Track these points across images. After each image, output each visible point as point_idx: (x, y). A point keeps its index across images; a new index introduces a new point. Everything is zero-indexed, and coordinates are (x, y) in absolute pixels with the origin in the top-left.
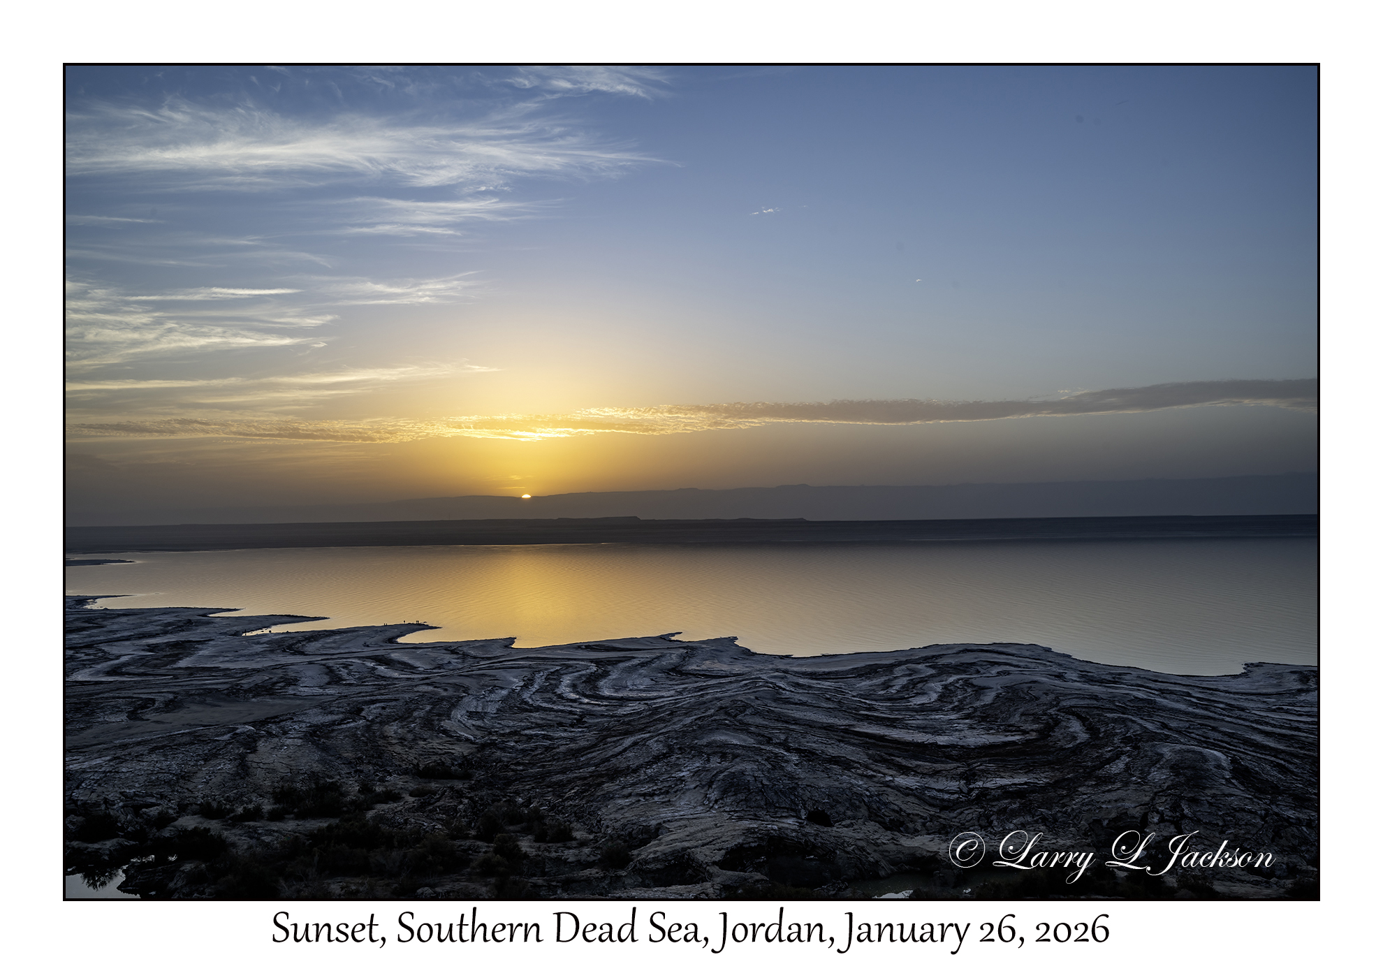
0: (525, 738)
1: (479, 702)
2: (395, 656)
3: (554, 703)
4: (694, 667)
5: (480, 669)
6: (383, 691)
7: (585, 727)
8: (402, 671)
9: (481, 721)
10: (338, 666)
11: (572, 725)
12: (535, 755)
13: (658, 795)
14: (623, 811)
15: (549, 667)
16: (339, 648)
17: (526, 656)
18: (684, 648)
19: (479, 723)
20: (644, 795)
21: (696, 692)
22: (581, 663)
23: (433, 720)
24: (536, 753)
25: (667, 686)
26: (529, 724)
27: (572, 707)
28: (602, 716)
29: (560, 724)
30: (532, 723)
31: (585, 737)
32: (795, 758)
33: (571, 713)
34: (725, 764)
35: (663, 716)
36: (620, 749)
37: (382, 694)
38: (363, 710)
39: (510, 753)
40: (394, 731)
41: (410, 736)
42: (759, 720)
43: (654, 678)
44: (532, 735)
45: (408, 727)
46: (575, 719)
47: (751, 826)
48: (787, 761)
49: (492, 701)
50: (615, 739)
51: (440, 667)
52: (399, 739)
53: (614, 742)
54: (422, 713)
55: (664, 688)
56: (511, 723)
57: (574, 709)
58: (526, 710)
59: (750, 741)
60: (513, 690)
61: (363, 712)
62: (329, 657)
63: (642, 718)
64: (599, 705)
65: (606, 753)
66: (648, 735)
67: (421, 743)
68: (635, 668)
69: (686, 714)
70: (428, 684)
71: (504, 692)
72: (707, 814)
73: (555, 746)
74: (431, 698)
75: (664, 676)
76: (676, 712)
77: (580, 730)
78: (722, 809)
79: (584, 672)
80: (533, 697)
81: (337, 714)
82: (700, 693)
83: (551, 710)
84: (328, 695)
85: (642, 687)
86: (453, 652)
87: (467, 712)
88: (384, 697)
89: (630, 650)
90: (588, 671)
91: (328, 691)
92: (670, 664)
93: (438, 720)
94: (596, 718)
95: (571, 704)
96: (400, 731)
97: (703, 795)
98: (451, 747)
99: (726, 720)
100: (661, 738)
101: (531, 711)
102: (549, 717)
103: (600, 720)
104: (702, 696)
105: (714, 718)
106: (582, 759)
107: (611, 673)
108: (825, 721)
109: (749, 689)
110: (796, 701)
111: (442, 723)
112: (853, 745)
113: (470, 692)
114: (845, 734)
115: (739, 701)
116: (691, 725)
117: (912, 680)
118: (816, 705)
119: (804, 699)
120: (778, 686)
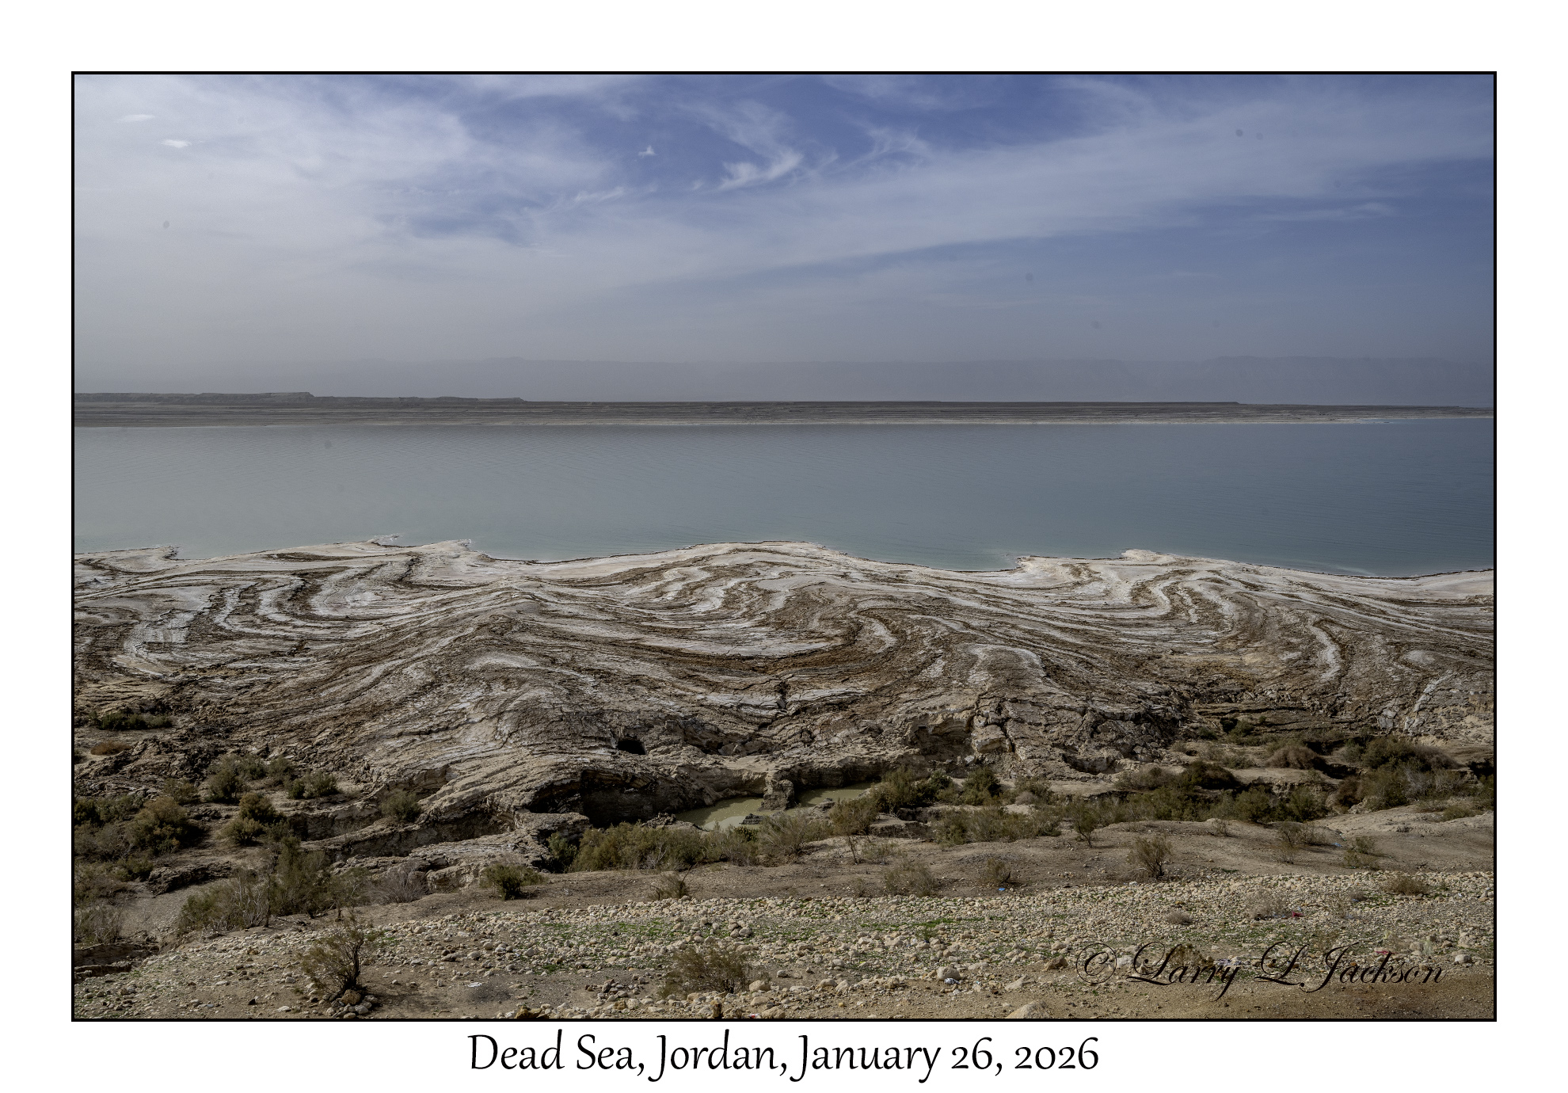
0: (234, 673)
1: (158, 630)
3: (259, 627)
5: (144, 588)
7: (311, 656)
9: (168, 654)
11: (292, 654)
12: (255, 693)
13: (437, 732)
14: (397, 754)
15: (239, 583)
18: (407, 554)
19: (165, 656)
20: (419, 733)
21: (438, 607)
22: (278, 576)
23: (101, 655)
24: (256, 690)
26: (234, 655)
27: (284, 631)
28: (329, 641)
29: (276, 653)
30: (238, 653)
31: (317, 670)
32: (590, 679)
33: (286, 638)
34: (513, 691)
35: (411, 638)
36: (368, 680)
39: (219, 692)
42: (531, 638)
43: (378, 592)
44: (242, 669)
46: (295, 646)
47: (559, 761)
48: (583, 684)
49: (175, 628)
50: (358, 668)
51: (83, 586)
53: (358, 672)
55: (397, 603)
56: (210, 655)
57: (287, 634)
58: (226, 638)
59: (532, 663)
60: (200, 613)
63: (382, 641)
64: (317, 628)
65: (352, 685)
66: (400, 662)
67: (94, 684)
68: (351, 581)
69: (439, 633)
72: (502, 751)
73: (280, 680)
74: (88, 627)
75: (391, 589)
76: (424, 632)
77: (305, 659)
78: (519, 744)
79: (287, 588)
80: (228, 620)
82: (444, 609)
83: (258, 636)
85: (365, 604)
86: (96, 567)
87: (145, 643)
89: (339, 559)
90: (292, 586)
92: (394, 574)
93: (109, 655)
94: (322, 644)
95: (281, 627)
97: (492, 729)
98: (134, 688)
99: (493, 639)
100: (421, 664)
101: (232, 639)
102: (259, 645)
103: (327, 646)
104: (449, 612)
105: (477, 637)
106: (323, 695)
107: (321, 587)
108: (607, 635)
109: (505, 601)
110: (566, 614)
111: (114, 659)
112: (650, 661)
113: (141, 617)
114: (637, 650)
115: (499, 616)
116: (451, 647)
117: (688, 585)
118: (590, 617)
119: (573, 611)
120: (537, 597)
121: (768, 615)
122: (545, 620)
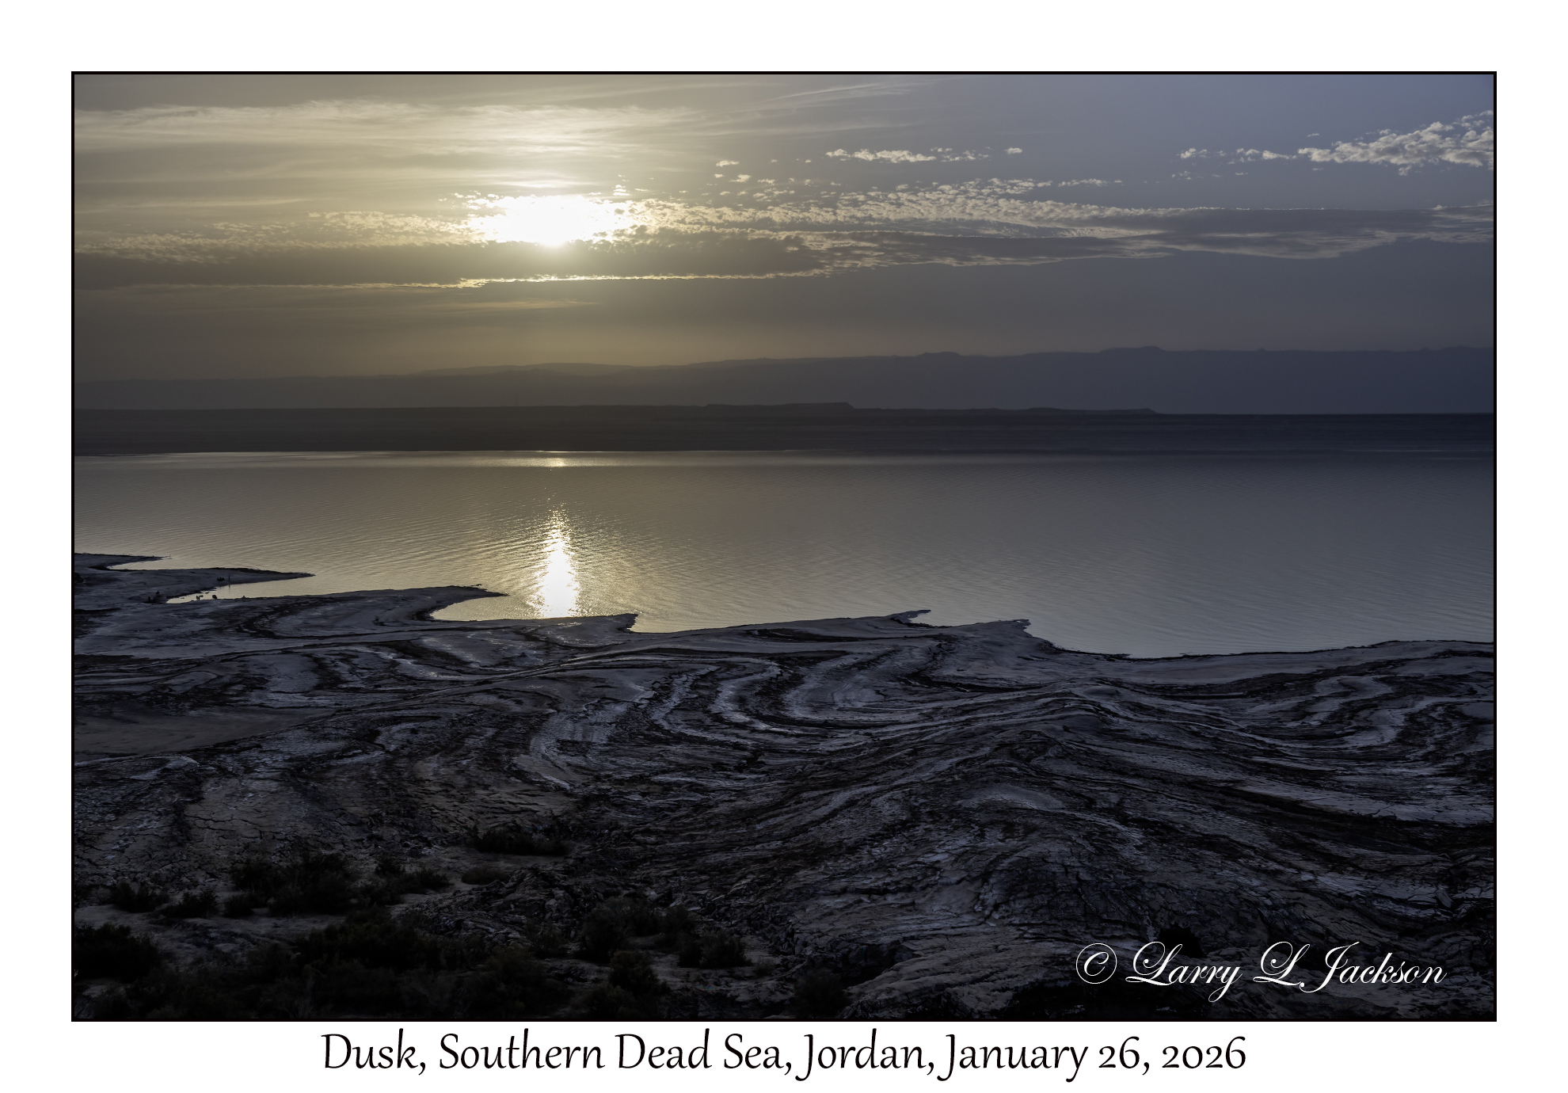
0: (658, 789)
1: (577, 725)
2: (429, 641)
3: (707, 729)
4: (952, 672)
5: (576, 668)
6: (411, 702)
7: (763, 772)
8: (443, 668)
9: (582, 757)
10: (333, 658)
11: (740, 769)
12: (676, 818)
13: (894, 892)
14: (832, 918)
15: (696, 666)
16: (331, 627)
17: (656, 646)
18: (935, 638)
19: (578, 760)
20: (869, 892)
21: (956, 715)
22: (752, 660)
23: (499, 754)
24: (678, 814)
25: (905, 704)
26: (664, 765)
27: (738, 736)
28: (792, 753)
29: (719, 766)
30: (670, 763)
31: (762, 791)
32: (1136, 835)
33: (737, 746)
34: (1013, 843)
35: (899, 757)
36: (823, 811)
37: (411, 708)
38: (378, 733)
39: (633, 813)
40: (434, 770)
41: (461, 781)
42: (1070, 768)
43: (881, 690)
44: (669, 784)
45: (456, 765)
46: (745, 758)
47: (1059, 951)
48: (1123, 841)
49: (600, 724)
50: (815, 793)
51: (507, 662)
52: (442, 785)
53: (814, 799)
54: (479, 742)
55: (900, 707)
56: (634, 762)
57: (741, 741)
58: (659, 741)
59: (1056, 804)
60: (637, 705)
61: (380, 738)
62: (317, 642)
63: (862, 758)
64: (785, 735)
65: (800, 817)
66: (874, 788)
67: (481, 793)
68: (847, 671)
69: (940, 753)
70: (488, 692)
72: (981, 929)
73: (711, 803)
74: (494, 716)
75: (899, 687)
76: (922, 749)
77: (754, 776)
78: (1007, 921)
79: (758, 677)
80: (671, 717)
81: (336, 740)
82: (963, 718)
83: (703, 741)
84: (317, 706)
85: (859, 705)
86: (529, 637)
87: (558, 741)
88: (413, 712)
89: (839, 639)
90: (765, 674)
91: (317, 700)
92: (910, 665)
94: (782, 757)
95: (736, 731)
96: (443, 771)
97: (972, 896)
98: (530, 800)
99: (1012, 765)
100: (898, 794)
101: (667, 743)
102: (699, 754)
103: (787, 760)
104: (968, 722)
105: (990, 761)
106: (758, 827)
107: (805, 679)
108: (1190, 772)
109: (1053, 712)
110: (1138, 735)
111: (515, 760)
112: (1242, 816)
113: (562, 707)
114: (1228, 797)
115: (1034, 732)
116: (949, 773)
117: (1349, 704)
118: (1173, 744)
119: (1151, 732)
120: (1103, 709)
121: (1467, 759)
122: (1101, 743)
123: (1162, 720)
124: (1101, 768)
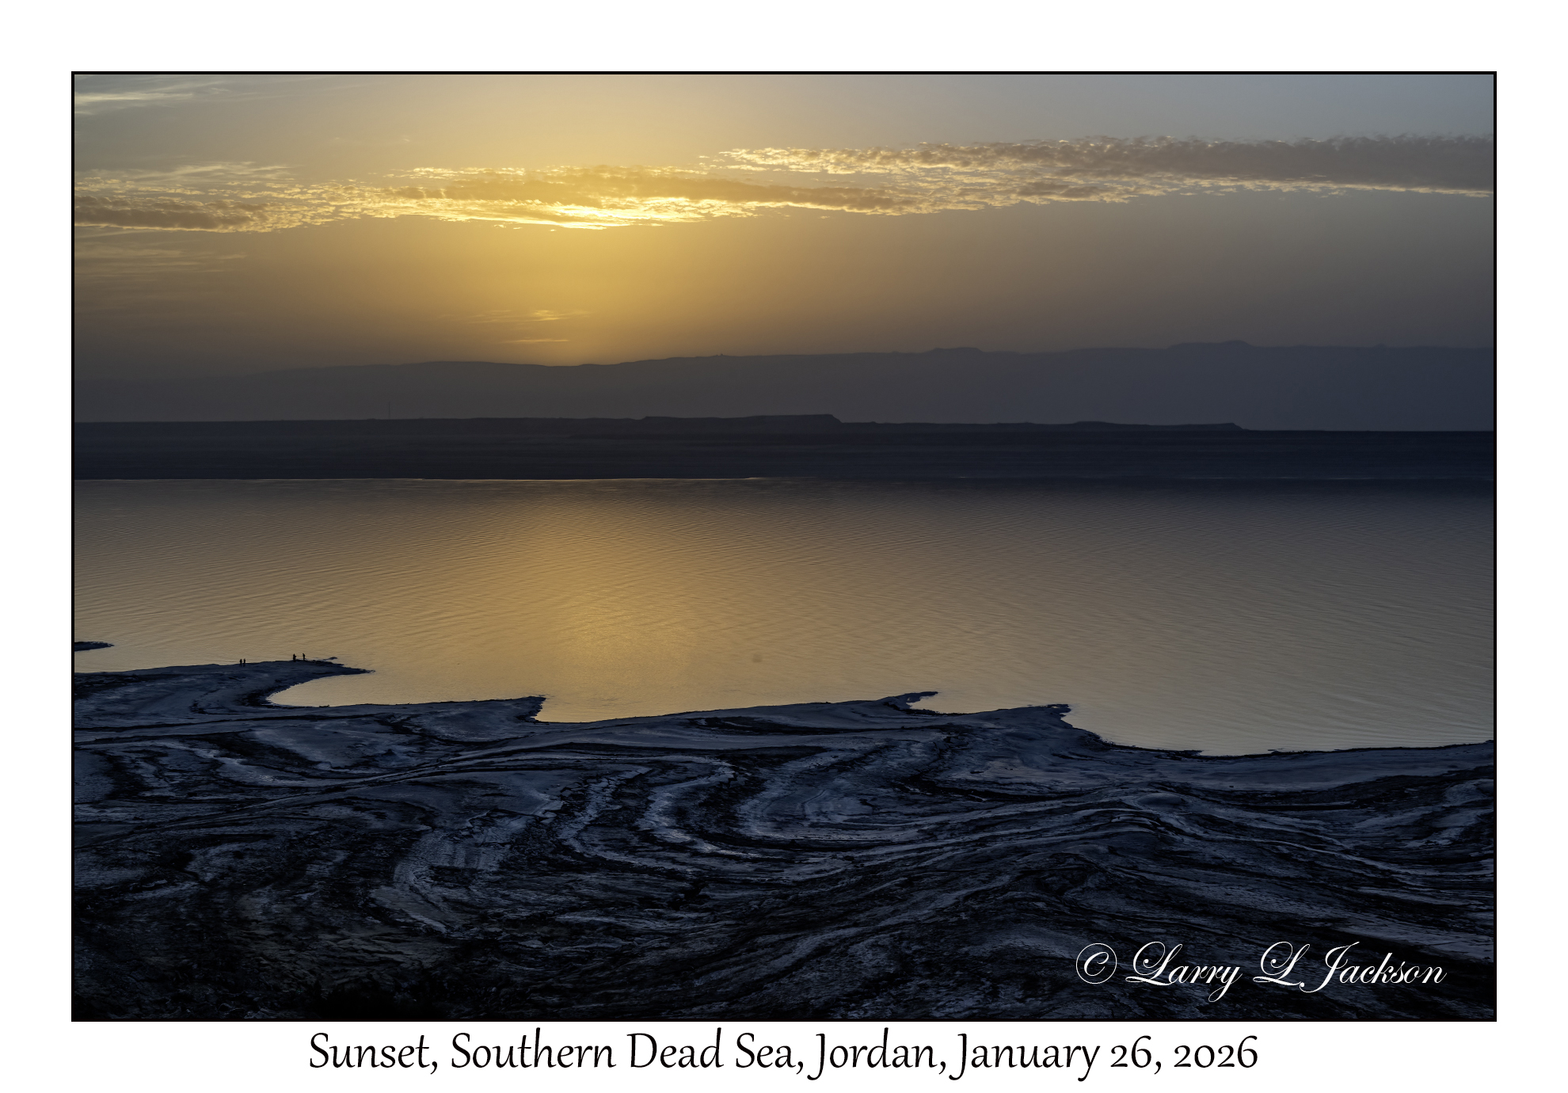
0: (564, 932)
1: (459, 847)
2: (264, 734)
3: (633, 851)
4: (964, 774)
5: (459, 770)
6: (237, 816)
7: (706, 910)
8: (281, 770)
9: (464, 890)
10: (134, 756)
11: (675, 905)
12: (587, 972)
15: (621, 767)
16: (134, 715)
17: (568, 741)
18: (941, 729)
19: (458, 894)
21: (967, 833)
22: (695, 759)
23: (353, 886)
24: (590, 966)
25: (900, 818)
26: (573, 899)
27: (674, 861)
28: (747, 884)
29: (647, 901)
30: (582, 897)
31: (705, 932)
33: (672, 875)
35: (889, 889)
36: (784, 962)
37: (235, 823)
38: (191, 858)
39: (530, 965)
40: (263, 908)
41: (299, 921)
43: (868, 798)
44: (580, 925)
45: (294, 901)
46: (682, 890)
49: (488, 845)
50: (775, 938)
51: (368, 762)
52: (273, 927)
53: (772, 945)
54: (326, 869)
55: (893, 822)
56: (533, 897)
57: (679, 868)
58: (568, 867)
60: (539, 820)
61: (193, 864)
62: (114, 735)
63: (839, 890)
64: (738, 859)
65: (753, 970)
66: (852, 931)
67: (326, 938)
68: (824, 773)
69: (942, 884)
70: (339, 802)
71: (517, 825)
73: (636, 951)
74: (347, 834)
75: (892, 795)
76: (920, 878)
77: (694, 915)
79: (703, 782)
80: (585, 837)
81: (133, 866)
82: (976, 837)
83: (627, 867)
84: (111, 822)
85: (839, 819)
86: (398, 728)
87: (432, 867)
88: (238, 830)
89: (812, 731)
90: (713, 779)
91: (109, 813)
92: (908, 766)
93: (363, 885)
94: (732, 889)
95: (672, 855)
96: (275, 908)
98: (392, 947)
99: (1038, 899)
100: (885, 939)
101: (579, 870)
102: (620, 885)
103: (739, 894)
104: (982, 842)
105: (1010, 894)
106: (697, 983)
107: (766, 784)
108: (1275, 907)
109: (1096, 829)
110: (1208, 859)
111: (373, 893)
113: (439, 822)
115: (1070, 856)
116: (954, 910)
118: (1254, 870)
119: (1225, 854)
120: (1164, 824)
122: (1158, 870)
123: (1242, 839)
124: (1157, 903)
